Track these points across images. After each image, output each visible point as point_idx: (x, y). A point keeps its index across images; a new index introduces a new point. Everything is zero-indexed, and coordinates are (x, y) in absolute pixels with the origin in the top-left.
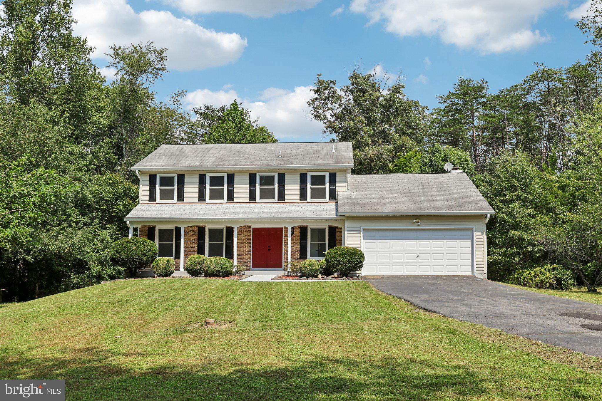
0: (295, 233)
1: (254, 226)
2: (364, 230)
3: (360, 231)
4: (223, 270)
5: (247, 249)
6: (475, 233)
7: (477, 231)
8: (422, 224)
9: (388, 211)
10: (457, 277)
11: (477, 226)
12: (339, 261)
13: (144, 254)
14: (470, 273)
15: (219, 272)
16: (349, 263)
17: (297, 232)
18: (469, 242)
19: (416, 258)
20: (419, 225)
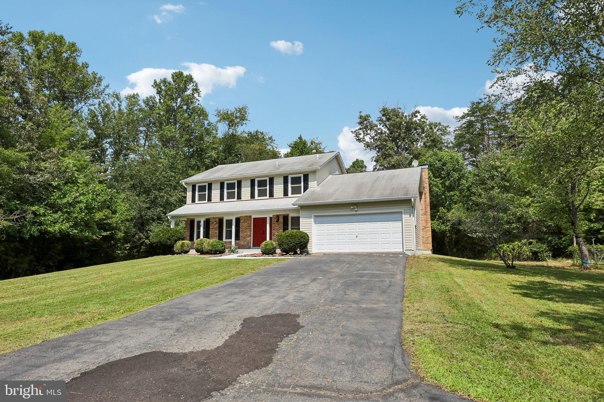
0: (280, 220)
1: (254, 216)
2: (315, 216)
3: (311, 217)
4: (214, 249)
5: (248, 233)
6: (403, 215)
7: (405, 214)
8: (359, 209)
9: (330, 200)
10: (392, 254)
11: (406, 209)
12: (283, 242)
13: (168, 239)
14: (401, 250)
15: (211, 250)
16: (291, 243)
17: (281, 220)
18: (399, 223)
19: (355, 238)
20: (356, 211)
